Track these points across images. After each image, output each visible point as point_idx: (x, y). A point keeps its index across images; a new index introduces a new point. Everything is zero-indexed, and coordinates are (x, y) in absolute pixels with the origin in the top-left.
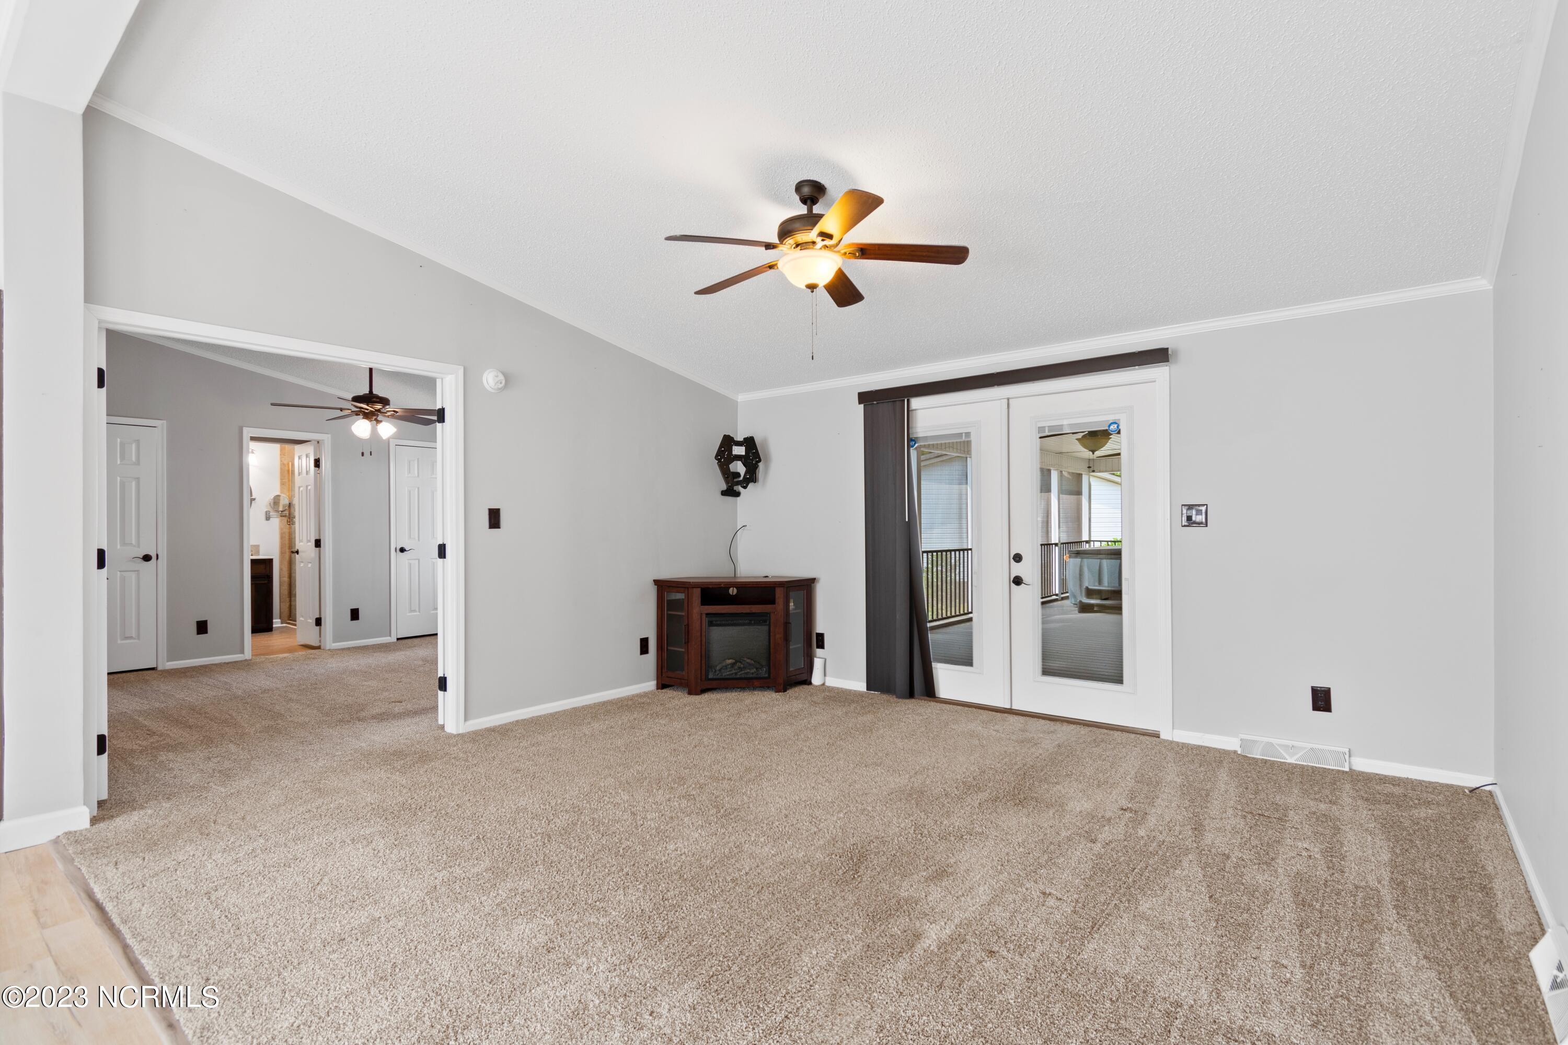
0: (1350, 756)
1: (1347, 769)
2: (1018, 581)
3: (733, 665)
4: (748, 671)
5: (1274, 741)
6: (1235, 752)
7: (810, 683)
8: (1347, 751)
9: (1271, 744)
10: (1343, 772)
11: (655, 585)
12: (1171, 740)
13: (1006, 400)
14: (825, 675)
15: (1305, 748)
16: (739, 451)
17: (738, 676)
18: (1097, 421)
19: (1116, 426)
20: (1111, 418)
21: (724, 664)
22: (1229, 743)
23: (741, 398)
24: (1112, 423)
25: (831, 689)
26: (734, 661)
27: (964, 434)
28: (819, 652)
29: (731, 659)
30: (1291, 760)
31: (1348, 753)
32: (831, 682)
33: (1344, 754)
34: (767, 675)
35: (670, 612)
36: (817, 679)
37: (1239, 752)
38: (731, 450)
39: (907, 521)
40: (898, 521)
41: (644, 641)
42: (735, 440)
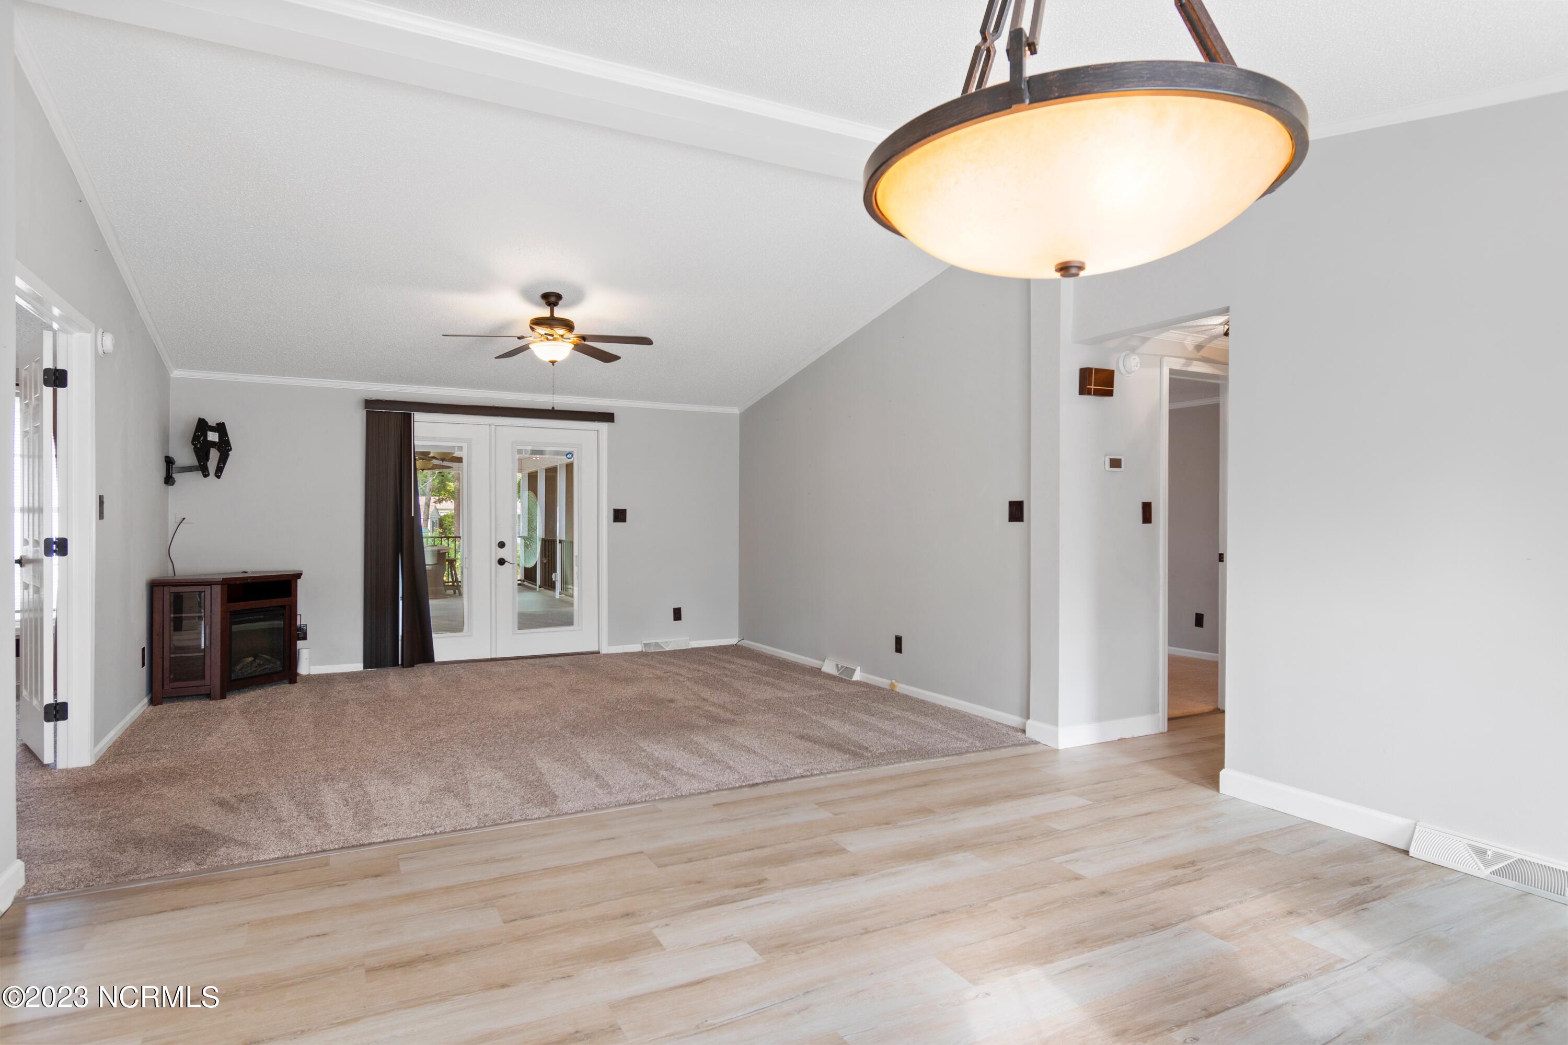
1: (690, 648)
2: (502, 562)
3: (252, 662)
4: (266, 666)
5: (659, 641)
6: (642, 651)
7: (299, 675)
8: (689, 638)
9: (657, 644)
10: (689, 650)
11: (146, 586)
12: (608, 653)
13: (493, 426)
16: (213, 436)
17: (257, 674)
19: (571, 455)
20: (569, 450)
21: (244, 663)
22: (637, 648)
24: (569, 453)
26: (252, 659)
27: (456, 448)
28: (301, 644)
29: (250, 657)
30: (667, 649)
32: (323, 669)
34: (281, 669)
35: (176, 615)
36: (304, 669)
37: (645, 651)
38: (206, 436)
39: (413, 515)
40: (405, 515)
41: (143, 649)
42: (209, 424)
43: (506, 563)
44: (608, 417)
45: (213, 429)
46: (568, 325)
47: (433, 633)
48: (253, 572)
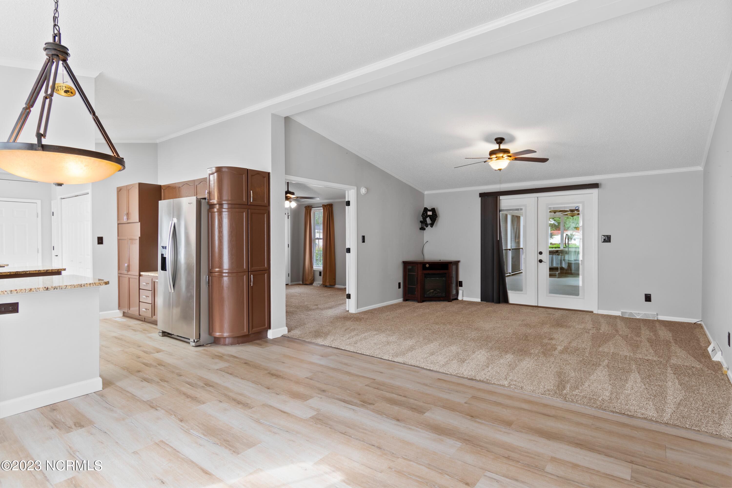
0: (657, 315)
1: (656, 319)
2: (541, 261)
3: (433, 292)
4: (438, 294)
6: (620, 316)
7: (458, 299)
8: (656, 313)
9: (631, 313)
10: (655, 320)
11: (403, 263)
12: (597, 313)
13: (537, 198)
14: (463, 297)
15: (643, 314)
16: (430, 213)
17: (435, 296)
18: (573, 206)
20: (576, 205)
21: (430, 292)
22: (618, 313)
23: (426, 193)
24: (577, 207)
25: (465, 301)
26: (433, 291)
27: (520, 209)
28: (460, 288)
30: (638, 317)
31: (656, 314)
32: (465, 299)
33: (655, 315)
34: (445, 296)
35: (409, 273)
36: (460, 298)
37: (621, 316)
38: (427, 213)
39: (498, 240)
40: (495, 240)
41: (399, 284)
42: (428, 209)
43: (543, 262)
44: (595, 186)
45: (430, 211)
46: (506, 151)
47: (508, 290)
48: (443, 260)
